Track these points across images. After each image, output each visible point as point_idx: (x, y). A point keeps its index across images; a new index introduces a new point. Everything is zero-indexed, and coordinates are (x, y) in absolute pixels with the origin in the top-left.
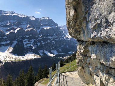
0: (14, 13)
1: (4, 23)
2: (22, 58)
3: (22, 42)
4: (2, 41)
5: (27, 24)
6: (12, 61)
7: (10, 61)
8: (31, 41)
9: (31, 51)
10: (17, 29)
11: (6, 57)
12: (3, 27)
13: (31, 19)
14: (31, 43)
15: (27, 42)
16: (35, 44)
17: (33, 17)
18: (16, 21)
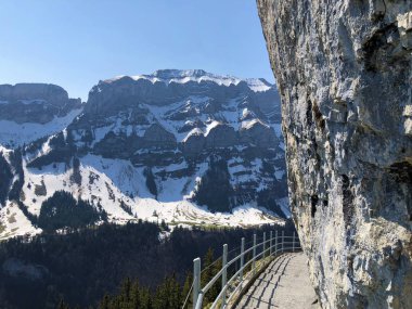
0: (204, 73)
1: (175, 106)
2: (222, 220)
3: (223, 166)
4: (168, 164)
5: (241, 107)
6: (194, 227)
7: (190, 227)
8: (252, 163)
9: (253, 198)
10: (210, 123)
11: (178, 211)
12: (173, 119)
13: (255, 89)
14: (253, 170)
15: (241, 168)
16: (265, 176)
17: (263, 80)
18: (207, 98)
